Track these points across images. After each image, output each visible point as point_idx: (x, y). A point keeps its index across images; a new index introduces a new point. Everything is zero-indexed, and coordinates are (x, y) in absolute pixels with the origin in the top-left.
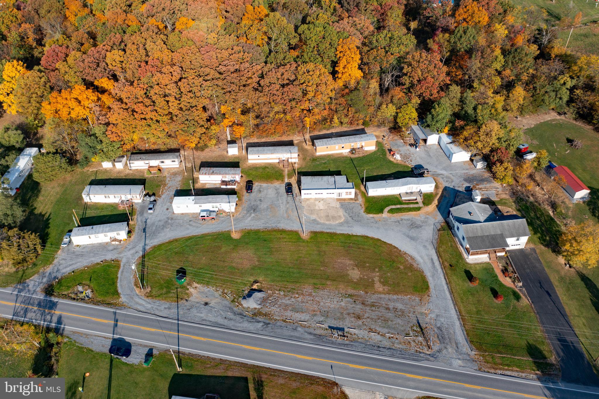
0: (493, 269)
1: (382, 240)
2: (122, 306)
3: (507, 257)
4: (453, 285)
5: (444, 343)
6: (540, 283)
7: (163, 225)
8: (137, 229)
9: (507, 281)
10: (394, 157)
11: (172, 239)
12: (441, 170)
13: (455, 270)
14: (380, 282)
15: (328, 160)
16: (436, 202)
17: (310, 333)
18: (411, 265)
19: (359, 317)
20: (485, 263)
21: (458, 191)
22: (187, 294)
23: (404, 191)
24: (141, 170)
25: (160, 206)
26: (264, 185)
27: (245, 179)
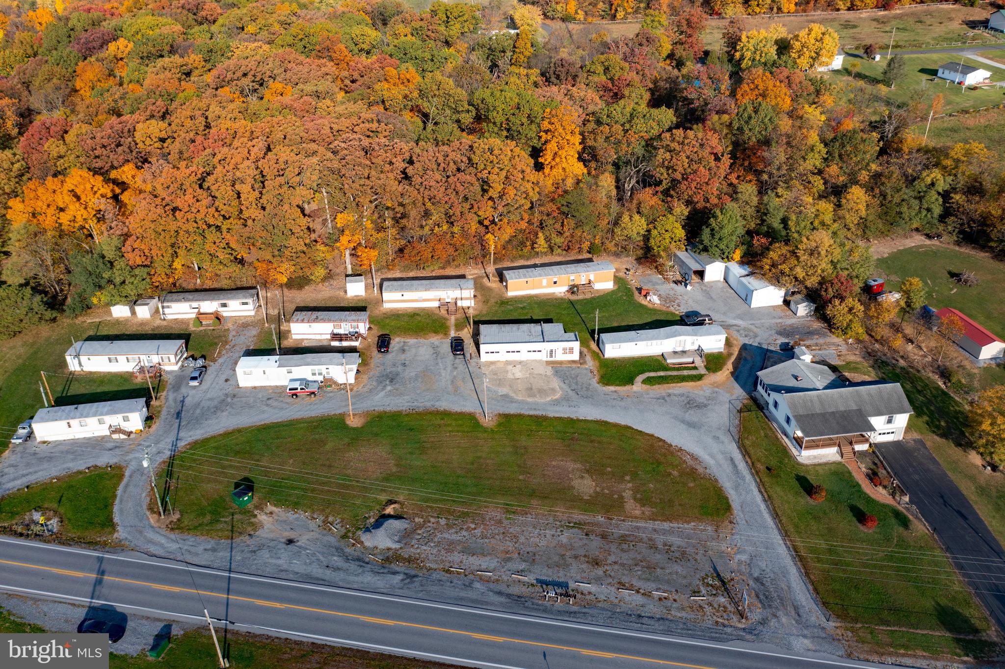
0: (850, 473)
1: (635, 427)
2: (118, 547)
3: (874, 452)
4: (777, 503)
5: (770, 606)
6: (942, 497)
7: (216, 407)
8: (164, 412)
9: (881, 494)
10: (648, 298)
11: (230, 429)
12: (734, 318)
13: (778, 476)
14: (635, 499)
15: (529, 304)
16: (729, 366)
17: (500, 593)
18: (693, 471)
19: (596, 563)
20: (834, 463)
21: (767, 350)
22: (252, 524)
23: (671, 350)
24: (182, 320)
25: (213, 376)
26: (412, 341)
27: (377, 332)
